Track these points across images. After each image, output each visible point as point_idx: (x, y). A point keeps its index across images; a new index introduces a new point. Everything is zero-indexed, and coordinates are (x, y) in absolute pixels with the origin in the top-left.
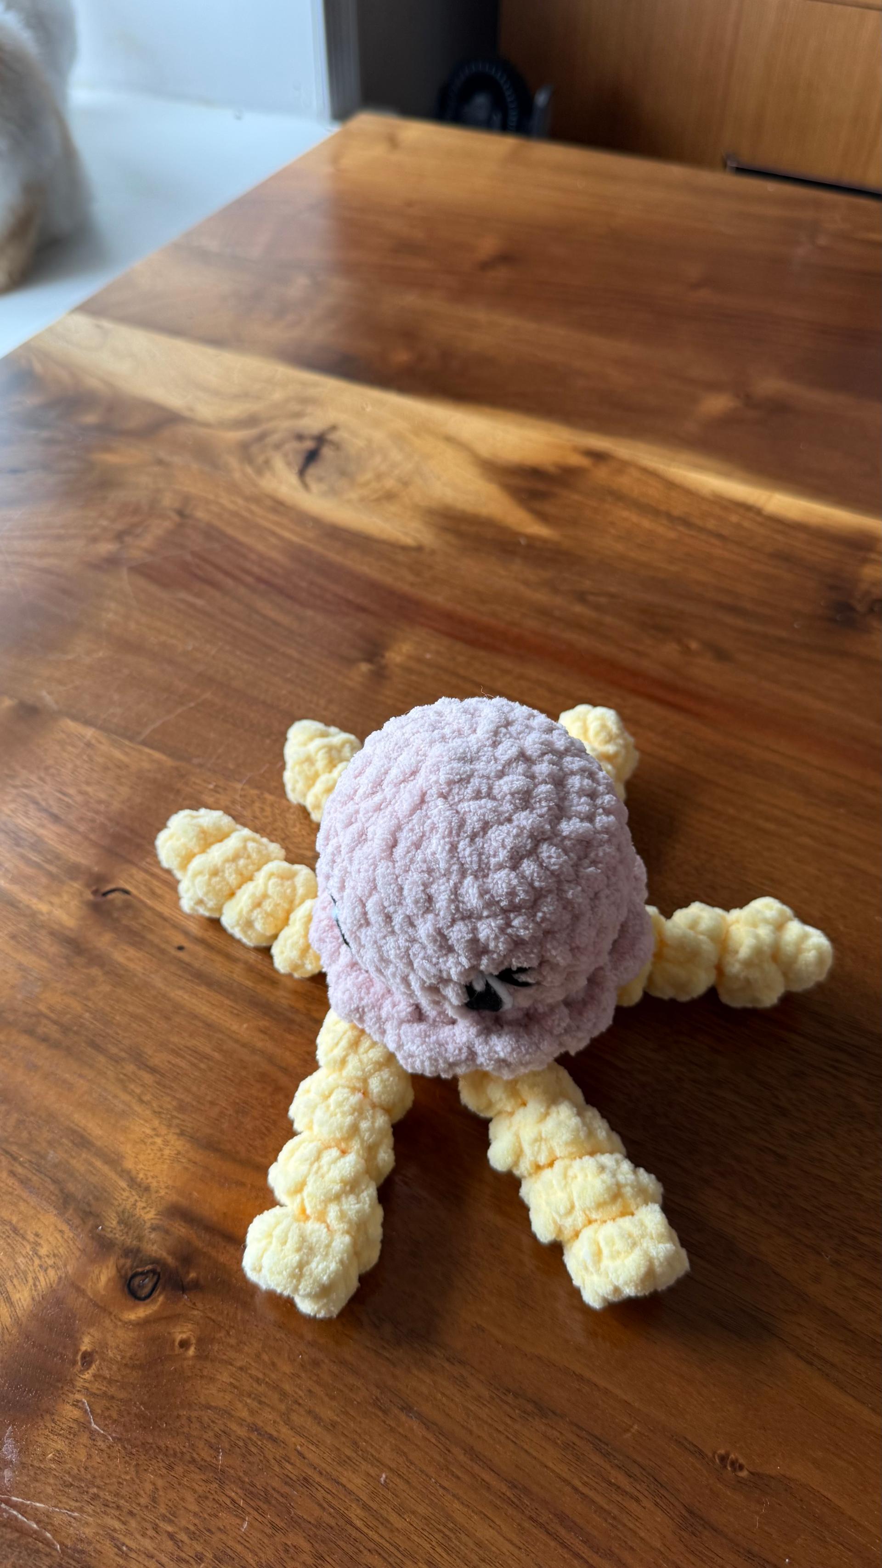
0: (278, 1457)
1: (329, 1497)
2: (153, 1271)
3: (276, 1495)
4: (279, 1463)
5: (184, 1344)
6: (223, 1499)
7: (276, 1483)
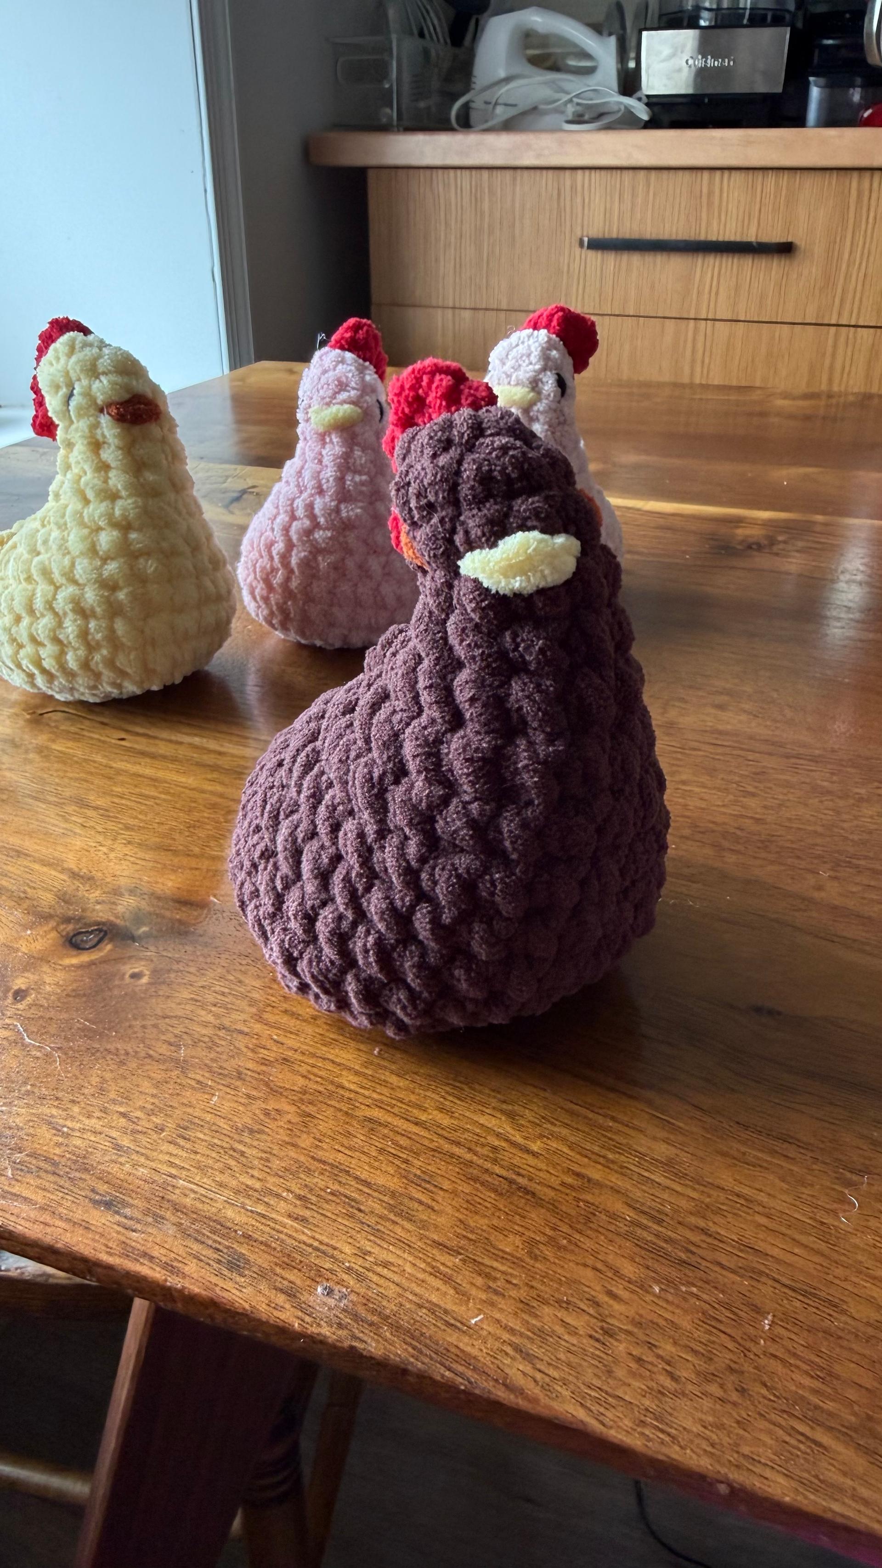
0: (251, 1046)
1: (315, 1070)
2: (100, 930)
3: (249, 1073)
4: (253, 1051)
5: (136, 976)
6: (185, 1081)
7: (250, 1065)
